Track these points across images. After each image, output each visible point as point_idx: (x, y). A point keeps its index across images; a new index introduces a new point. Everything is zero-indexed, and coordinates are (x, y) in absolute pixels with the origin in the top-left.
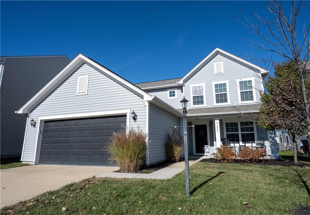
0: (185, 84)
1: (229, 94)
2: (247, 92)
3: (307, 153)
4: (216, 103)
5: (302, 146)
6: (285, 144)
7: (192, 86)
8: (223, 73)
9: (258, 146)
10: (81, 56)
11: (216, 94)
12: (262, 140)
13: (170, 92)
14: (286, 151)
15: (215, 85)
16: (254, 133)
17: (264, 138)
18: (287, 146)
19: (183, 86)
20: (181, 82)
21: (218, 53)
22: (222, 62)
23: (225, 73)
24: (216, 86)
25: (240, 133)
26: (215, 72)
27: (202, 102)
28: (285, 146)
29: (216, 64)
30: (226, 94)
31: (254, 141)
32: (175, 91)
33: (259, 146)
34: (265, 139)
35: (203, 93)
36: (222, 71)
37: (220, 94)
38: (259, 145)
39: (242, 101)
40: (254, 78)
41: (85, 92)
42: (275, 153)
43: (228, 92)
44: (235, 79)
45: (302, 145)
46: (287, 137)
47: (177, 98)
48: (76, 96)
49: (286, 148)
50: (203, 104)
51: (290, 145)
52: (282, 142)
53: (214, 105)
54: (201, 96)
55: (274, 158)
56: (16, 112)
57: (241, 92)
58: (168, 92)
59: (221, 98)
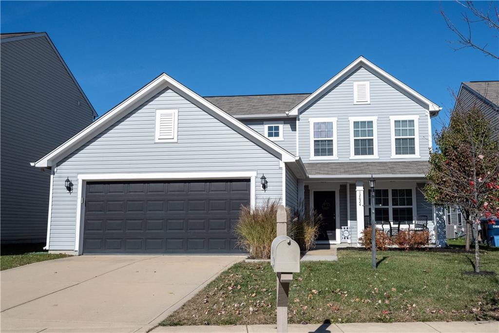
0: (300, 116)
1: (377, 142)
2: (406, 139)
3: (486, 241)
4: (355, 154)
5: (481, 230)
6: (455, 227)
7: (312, 121)
8: (369, 103)
9: (417, 229)
10: (165, 77)
11: (355, 140)
12: (424, 220)
13: (269, 127)
14: (456, 239)
15: (354, 122)
16: (412, 208)
17: (427, 216)
18: (458, 230)
19: (297, 119)
20: (294, 112)
21: (361, 65)
22: (368, 82)
23: (372, 103)
24: (356, 123)
25: (390, 207)
26: (356, 99)
27: (330, 152)
28: (455, 231)
29: (358, 85)
30: (372, 140)
31: (412, 220)
32: (278, 127)
33: (420, 229)
34: (429, 218)
35: (332, 136)
36: (368, 99)
37: (361, 140)
38: (419, 227)
39: (396, 154)
40: (418, 116)
41: (173, 139)
42: (442, 238)
43: (375, 138)
44: (388, 116)
45: (479, 228)
46: (459, 215)
47: (283, 140)
48: (155, 143)
49: (456, 233)
50: (332, 155)
51: (463, 229)
52: (449, 224)
53: (351, 158)
54: (328, 141)
55: (440, 246)
56: (32, 164)
57: (396, 139)
58: (265, 128)
59: (364, 146)
